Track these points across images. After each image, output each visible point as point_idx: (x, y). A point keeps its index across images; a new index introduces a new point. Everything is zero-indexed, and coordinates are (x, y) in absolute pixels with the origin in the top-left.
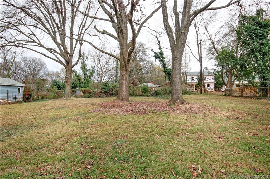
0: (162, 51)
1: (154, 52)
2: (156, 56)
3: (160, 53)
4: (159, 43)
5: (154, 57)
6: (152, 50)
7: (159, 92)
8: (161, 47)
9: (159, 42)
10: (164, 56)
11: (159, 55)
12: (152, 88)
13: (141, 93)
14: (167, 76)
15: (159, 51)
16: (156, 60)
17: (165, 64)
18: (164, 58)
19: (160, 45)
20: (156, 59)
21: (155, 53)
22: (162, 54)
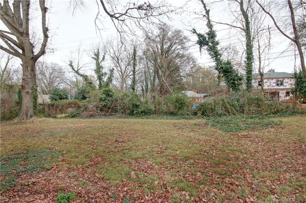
0: (213, 29)
1: (197, 34)
2: (202, 42)
3: (208, 34)
4: (208, 15)
5: (197, 43)
6: (194, 31)
7: (209, 106)
8: (212, 23)
9: (208, 12)
10: (217, 39)
11: (207, 39)
12: (194, 99)
13: (172, 110)
14: (223, 76)
15: (208, 30)
16: (200, 50)
17: (218, 54)
18: (218, 44)
19: (210, 18)
20: (201, 46)
21: (199, 35)
22: (212, 35)
